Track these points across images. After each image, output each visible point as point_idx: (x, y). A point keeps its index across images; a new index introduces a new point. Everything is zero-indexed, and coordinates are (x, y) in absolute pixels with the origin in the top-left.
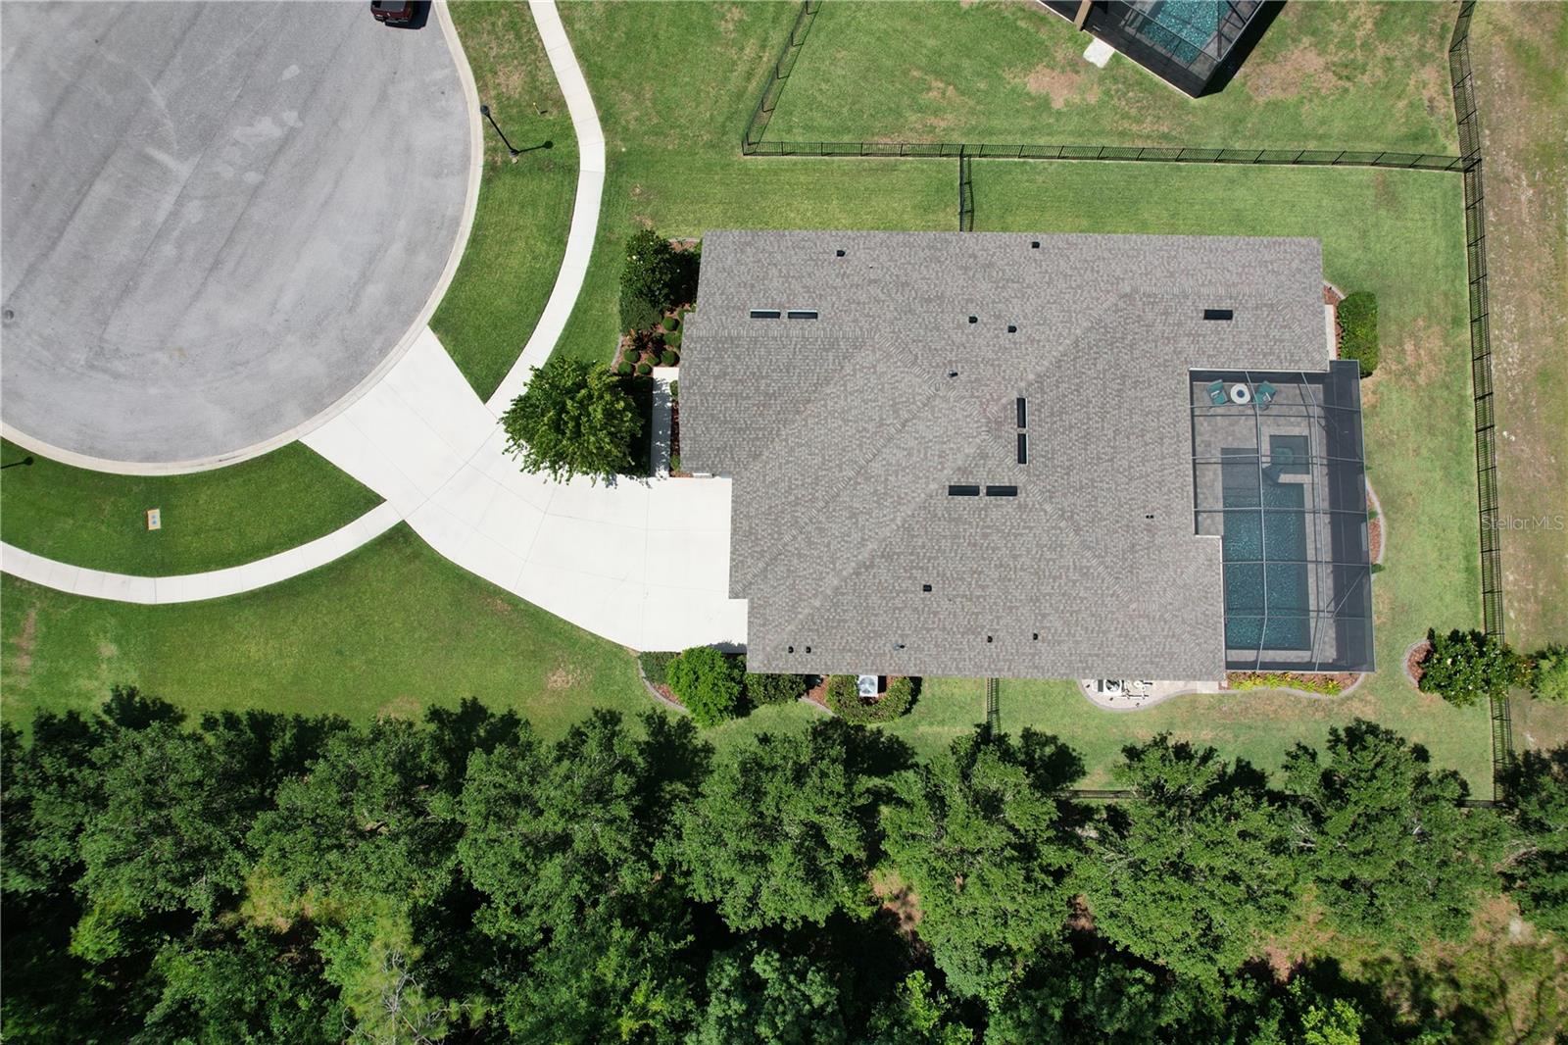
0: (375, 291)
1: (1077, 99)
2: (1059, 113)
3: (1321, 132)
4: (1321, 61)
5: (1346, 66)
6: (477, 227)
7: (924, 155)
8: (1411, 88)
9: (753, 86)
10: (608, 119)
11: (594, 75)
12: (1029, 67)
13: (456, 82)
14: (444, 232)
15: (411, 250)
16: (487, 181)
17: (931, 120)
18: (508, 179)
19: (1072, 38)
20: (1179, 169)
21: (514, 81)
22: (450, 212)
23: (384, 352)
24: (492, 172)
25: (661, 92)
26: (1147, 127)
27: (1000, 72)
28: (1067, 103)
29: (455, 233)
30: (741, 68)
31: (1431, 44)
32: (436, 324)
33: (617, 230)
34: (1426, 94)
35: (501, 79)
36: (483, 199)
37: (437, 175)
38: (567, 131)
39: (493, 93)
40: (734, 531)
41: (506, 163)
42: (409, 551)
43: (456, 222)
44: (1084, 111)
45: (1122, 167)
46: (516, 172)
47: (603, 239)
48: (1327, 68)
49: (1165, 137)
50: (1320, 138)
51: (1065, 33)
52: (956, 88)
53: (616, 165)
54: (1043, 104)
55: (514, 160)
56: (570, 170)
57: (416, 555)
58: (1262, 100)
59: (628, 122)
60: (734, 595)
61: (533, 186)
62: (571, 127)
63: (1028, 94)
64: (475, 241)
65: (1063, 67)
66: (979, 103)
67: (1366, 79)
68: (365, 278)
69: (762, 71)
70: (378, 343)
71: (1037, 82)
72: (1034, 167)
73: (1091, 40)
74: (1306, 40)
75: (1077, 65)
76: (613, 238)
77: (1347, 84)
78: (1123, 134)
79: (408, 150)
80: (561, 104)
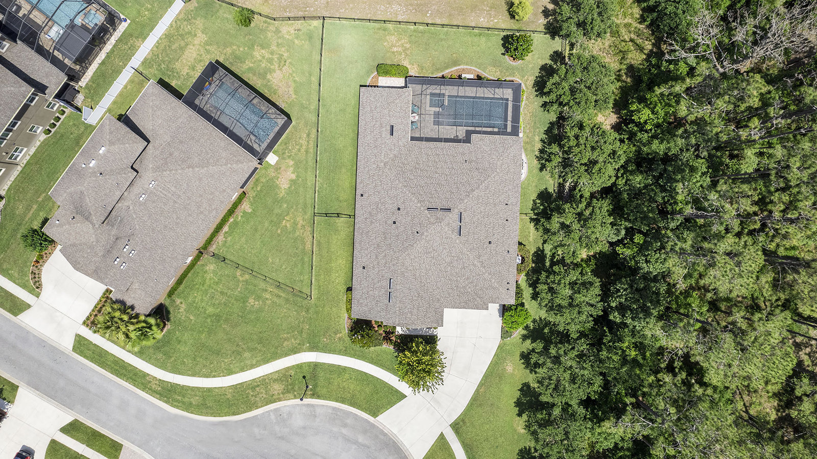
0: (361, 439)
1: (292, 169)
2: (297, 176)
3: (307, 75)
4: (278, 72)
5: (280, 62)
6: (337, 401)
7: (314, 230)
8: (290, 38)
9: (283, 295)
10: (295, 351)
11: (275, 356)
12: (278, 187)
13: (276, 410)
14: (338, 413)
15: (345, 425)
16: (319, 397)
17: (299, 226)
18: (318, 389)
19: (266, 168)
20: (322, 131)
21: (277, 388)
22: (330, 411)
23: (385, 435)
24: (315, 395)
25: (284, 331)
26: (304, 142)
27: (279, 199)
28: (293, 173)
29: (339, 409)
30: (275, 299)
31: (272, 28)
32: (375, 415)
33: (341, 348)
34: (293, 32)
35: (276, 392)
36: (325, 398)
37: (315, 416)
38: (299, 367)
39: (281, 396)
40: (464, 308)
41: (311, 390)
42: (461, 423)
43: (334, 409)
44: (297, 166)
45: (320, 154)
46: (315, 386)
47: (345, 352)
48: (281, 70)
49: (308, 135)
50: (310, 75)
51: (263, 171)
52: (286, 216)
53: (314, 348)
54: (293, 182)
55: (311, 387)
56: (316, 366)
57: (463, 421)
58: (294, 96)
59: (296, 343)
60: (487, 309)
61: (321, 379)
62: (297, 365)
63: (289, 188)
64: (343, 401)
65: (278, 173)
66: (292, 207)
67: (286, 55)
68: (356, 443)
69: (276, 291)
70: (382, 437)
71: (284, 184)
72: (320, 188)
73: (267, 162)
74: (269, 76)
75: (277, 168)
76: (344, 349)
77: (288, 62)
78: (307, 152)
79: (304, 428)
80: (288, 369)
